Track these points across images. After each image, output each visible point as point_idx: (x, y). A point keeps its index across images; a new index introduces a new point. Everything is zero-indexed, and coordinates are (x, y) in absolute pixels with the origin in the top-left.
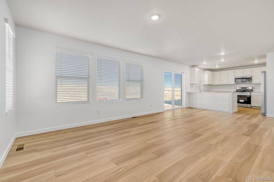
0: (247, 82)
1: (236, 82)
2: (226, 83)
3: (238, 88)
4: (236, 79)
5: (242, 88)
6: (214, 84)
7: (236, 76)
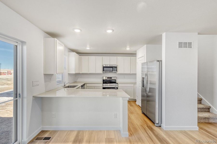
0: (113, 72)
1: (103, 71)
2: (94, 72)
3: (104, 78)
4: (104, 67)
5: (108, 78)
6: (81, 73)
7: (104, 63)
